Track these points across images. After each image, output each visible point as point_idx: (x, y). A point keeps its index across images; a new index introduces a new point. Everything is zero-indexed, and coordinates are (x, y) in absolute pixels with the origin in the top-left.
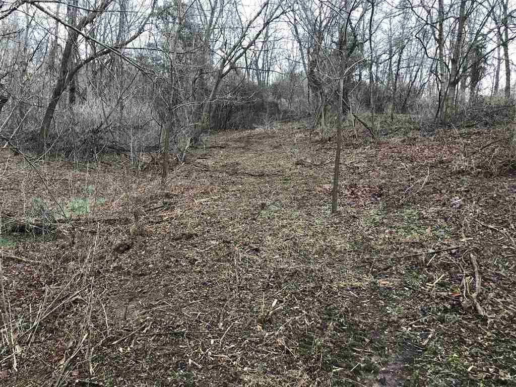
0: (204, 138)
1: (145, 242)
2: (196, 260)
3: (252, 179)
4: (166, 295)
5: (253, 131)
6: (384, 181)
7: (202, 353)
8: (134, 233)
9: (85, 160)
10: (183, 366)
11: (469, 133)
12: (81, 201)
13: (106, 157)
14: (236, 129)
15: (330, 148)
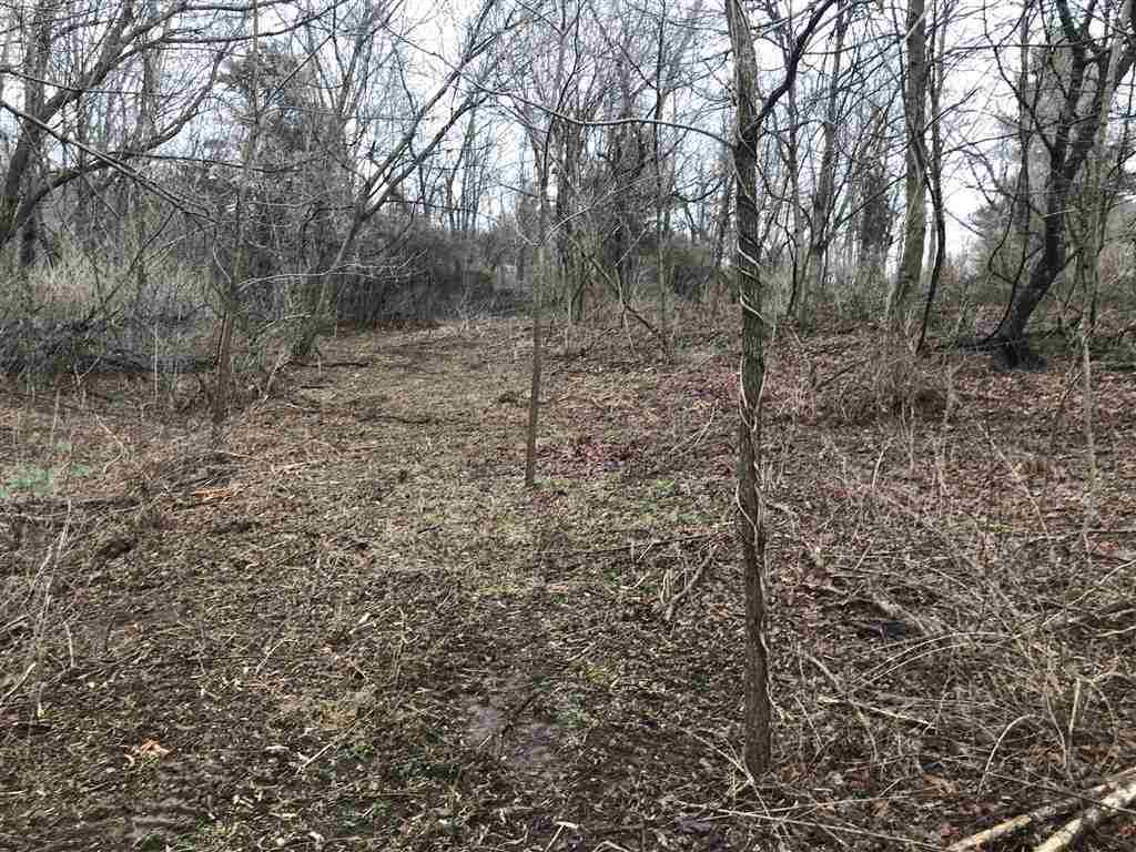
0: (323, 345)
1: (160, 538)
2: (247, 563)
3: (402, 429)
4: (183, 614)
5: (433, 332)
6: (648, 433)
7: (226, 682)
8: (141, 522)
9: (53, 389)
10: (192, 698)
11: (839, 346)
12: (39, 472)
13: (103, 384)
14: (399, 328)
15: (580, 371)
